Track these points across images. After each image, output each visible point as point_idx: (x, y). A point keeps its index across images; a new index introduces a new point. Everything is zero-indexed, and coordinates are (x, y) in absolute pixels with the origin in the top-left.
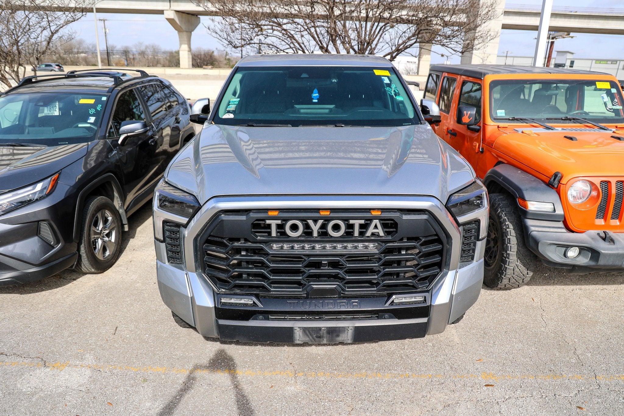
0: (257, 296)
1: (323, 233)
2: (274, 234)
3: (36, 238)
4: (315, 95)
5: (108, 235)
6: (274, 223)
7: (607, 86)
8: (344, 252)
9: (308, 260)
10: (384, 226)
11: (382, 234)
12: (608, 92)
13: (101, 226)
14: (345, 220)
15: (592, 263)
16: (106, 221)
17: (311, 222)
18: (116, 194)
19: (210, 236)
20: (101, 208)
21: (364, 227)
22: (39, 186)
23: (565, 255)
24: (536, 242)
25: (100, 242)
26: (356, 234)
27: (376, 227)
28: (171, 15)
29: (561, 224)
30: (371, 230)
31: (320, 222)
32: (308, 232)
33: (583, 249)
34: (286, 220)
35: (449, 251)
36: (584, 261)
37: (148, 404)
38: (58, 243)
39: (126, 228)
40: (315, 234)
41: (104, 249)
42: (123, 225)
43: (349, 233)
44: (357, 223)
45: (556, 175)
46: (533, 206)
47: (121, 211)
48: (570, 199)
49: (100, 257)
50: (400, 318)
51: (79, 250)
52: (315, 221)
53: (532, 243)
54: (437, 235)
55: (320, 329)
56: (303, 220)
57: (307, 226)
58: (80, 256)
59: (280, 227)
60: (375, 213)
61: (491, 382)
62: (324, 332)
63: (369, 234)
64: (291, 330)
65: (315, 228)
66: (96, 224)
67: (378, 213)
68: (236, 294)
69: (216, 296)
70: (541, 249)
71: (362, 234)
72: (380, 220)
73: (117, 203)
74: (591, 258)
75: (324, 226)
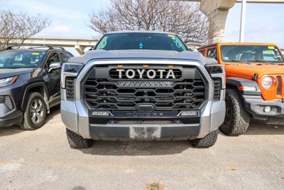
0: (111, 111)
1: (145, 76)
2: (120, 76)
3: (3, 104)
4: (141, 45)
5: (39, 112)
6: (120, 71)
7: (273, 48)
8: (155, 87)
9: (137, 91)
10: (175, 73)
11: (174, 77)
12: (274, 50)
13: (36, 106)
14: (156, 70)
15: (278, 114)
16: (39, 105)
17: (139, 71)
18: (45, 94)
19: (88, 79)
20: (37, 98)
21: (165, 74)
22: (8, 80)
23: (264, 111)
24: (249, 105)
25: (35, 114)
26: (161, 77)
27: (171, 74)
28: (78, 47)
29: (260, 97)
30: (168, 75)
31: (143, 70)
32: (137, 76)
33: (272, 107)
34: (126, 70)
35: (208, 90)
36: (274, 113)
37: (50, 177)
38: (13, 108)
39: (49, 112)
40: (141, 77)
41: (36, 119)
42: (47, 110)
43: (158, 77)
44: (161, 71)
45: (255, 75)
46: (246, 89)
47: (47, 103)
48: (263, 86)
49: (34, 121)
50: (185, 123)
51: (23, 115)
52: (141, 70)
53: (247, 106)
54: (201, 80)
55: (143, 128)
56: (135, 70)
57: (137, 73)
58: (24, 118)
59: (123, 73)
60: (170, 67)
61: (234, 168)
62: (145, 130)
63: (167, 77)
64: (128, 129)
65: (141, 74)
66: (33, 105)
67: (172, 67)
68: (100, 110)
69: (90, 112)
70: (252, 108)
71: (164, 77)
72: (173, 70)
73: (45, 98)
74: (277, 111)
75: (145, 73)
